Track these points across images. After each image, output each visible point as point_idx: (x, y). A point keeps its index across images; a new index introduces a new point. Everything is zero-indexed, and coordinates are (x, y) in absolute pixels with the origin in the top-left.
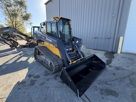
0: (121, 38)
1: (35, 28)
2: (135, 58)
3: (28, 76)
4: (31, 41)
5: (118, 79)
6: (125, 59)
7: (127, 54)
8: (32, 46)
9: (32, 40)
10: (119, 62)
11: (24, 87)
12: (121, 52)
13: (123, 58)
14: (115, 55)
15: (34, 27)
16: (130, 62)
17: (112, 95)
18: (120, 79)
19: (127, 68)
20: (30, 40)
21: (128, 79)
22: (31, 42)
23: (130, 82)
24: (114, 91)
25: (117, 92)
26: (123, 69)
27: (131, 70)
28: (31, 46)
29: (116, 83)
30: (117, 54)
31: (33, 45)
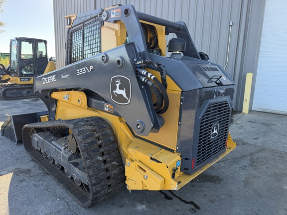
0: (249, 76)
1: (23, 43)
2: (275, 123)
3: (31, 161)
4: (9, 79)
5: (228, 160)
6: (254, 125)
7: (263, 114)
8: (12, 94)
9: (11, 77)
10: (241, 131)
11: (32, 178)
12: (250, 111)
13: (252, 123)
14: (235, 117)
15: (20, 40)
16: (264, 130)
17: (211, 182)
18: (232, 159)
19: (253, 142)
20: (7, 77)
21: (249, 158)
22: (9, 83)
23: (250, 163)
24: (215, 176)
25: (221, 177)
26: (244, 144)
27: (260, 145)
28: (11, 96)
29: (224, 165)
30: (241, 115)
31: (15, 91)
